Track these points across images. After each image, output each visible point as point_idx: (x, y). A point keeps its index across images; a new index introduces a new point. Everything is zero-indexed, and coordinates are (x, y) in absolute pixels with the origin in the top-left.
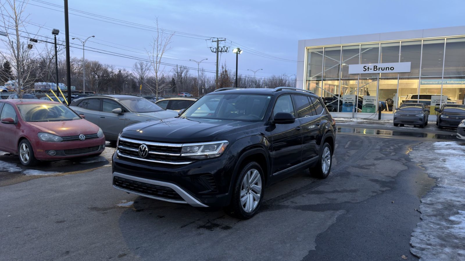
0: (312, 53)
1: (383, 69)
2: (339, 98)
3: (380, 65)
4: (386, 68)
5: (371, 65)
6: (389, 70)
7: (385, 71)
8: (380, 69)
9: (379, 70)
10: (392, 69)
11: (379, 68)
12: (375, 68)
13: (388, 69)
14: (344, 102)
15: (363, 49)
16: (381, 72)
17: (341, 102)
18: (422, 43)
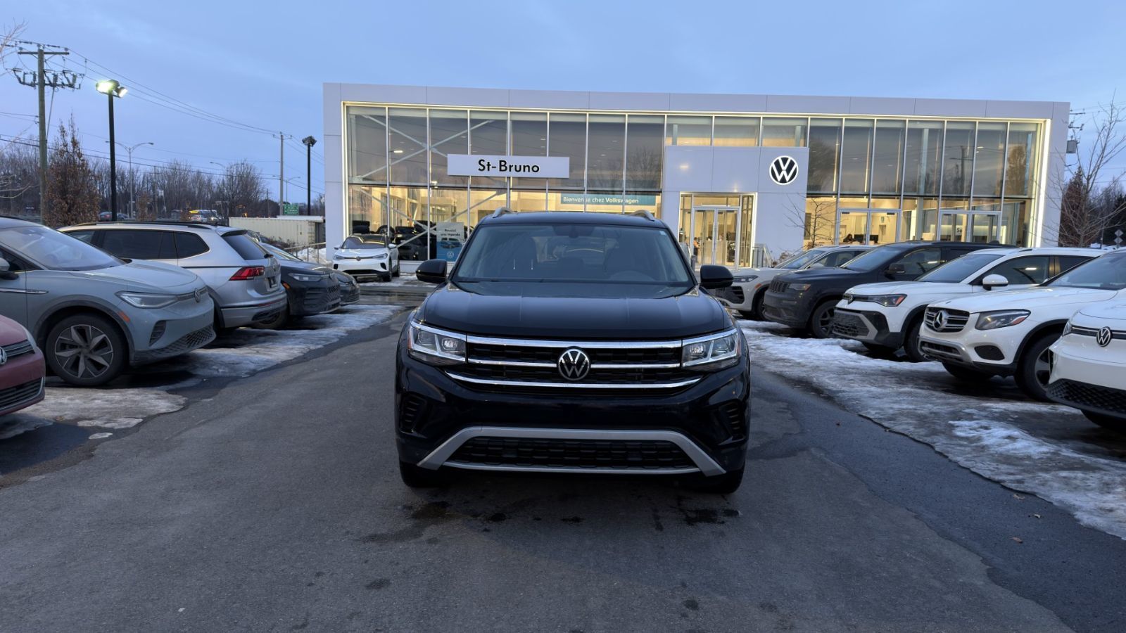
0: (358, 117)
1: (518, 169)
2: (428, 230)
3: (511, 160)
4: (524, 167)
5: (494, 160)
6: (529, 171)
7: (521, 174)
8: (513, 168)
9: (510, 171)
10: (535, 169)
11: (510, 166)
12: (502, 164)
13: (527, 168)
14: (439, 239)
15: (474, 122)
16: (513, 174)
17: (433, 237)
18: (588, 120)
